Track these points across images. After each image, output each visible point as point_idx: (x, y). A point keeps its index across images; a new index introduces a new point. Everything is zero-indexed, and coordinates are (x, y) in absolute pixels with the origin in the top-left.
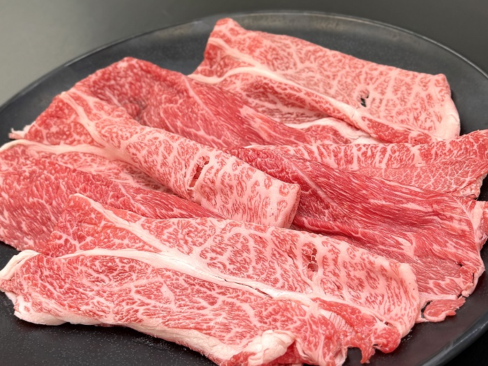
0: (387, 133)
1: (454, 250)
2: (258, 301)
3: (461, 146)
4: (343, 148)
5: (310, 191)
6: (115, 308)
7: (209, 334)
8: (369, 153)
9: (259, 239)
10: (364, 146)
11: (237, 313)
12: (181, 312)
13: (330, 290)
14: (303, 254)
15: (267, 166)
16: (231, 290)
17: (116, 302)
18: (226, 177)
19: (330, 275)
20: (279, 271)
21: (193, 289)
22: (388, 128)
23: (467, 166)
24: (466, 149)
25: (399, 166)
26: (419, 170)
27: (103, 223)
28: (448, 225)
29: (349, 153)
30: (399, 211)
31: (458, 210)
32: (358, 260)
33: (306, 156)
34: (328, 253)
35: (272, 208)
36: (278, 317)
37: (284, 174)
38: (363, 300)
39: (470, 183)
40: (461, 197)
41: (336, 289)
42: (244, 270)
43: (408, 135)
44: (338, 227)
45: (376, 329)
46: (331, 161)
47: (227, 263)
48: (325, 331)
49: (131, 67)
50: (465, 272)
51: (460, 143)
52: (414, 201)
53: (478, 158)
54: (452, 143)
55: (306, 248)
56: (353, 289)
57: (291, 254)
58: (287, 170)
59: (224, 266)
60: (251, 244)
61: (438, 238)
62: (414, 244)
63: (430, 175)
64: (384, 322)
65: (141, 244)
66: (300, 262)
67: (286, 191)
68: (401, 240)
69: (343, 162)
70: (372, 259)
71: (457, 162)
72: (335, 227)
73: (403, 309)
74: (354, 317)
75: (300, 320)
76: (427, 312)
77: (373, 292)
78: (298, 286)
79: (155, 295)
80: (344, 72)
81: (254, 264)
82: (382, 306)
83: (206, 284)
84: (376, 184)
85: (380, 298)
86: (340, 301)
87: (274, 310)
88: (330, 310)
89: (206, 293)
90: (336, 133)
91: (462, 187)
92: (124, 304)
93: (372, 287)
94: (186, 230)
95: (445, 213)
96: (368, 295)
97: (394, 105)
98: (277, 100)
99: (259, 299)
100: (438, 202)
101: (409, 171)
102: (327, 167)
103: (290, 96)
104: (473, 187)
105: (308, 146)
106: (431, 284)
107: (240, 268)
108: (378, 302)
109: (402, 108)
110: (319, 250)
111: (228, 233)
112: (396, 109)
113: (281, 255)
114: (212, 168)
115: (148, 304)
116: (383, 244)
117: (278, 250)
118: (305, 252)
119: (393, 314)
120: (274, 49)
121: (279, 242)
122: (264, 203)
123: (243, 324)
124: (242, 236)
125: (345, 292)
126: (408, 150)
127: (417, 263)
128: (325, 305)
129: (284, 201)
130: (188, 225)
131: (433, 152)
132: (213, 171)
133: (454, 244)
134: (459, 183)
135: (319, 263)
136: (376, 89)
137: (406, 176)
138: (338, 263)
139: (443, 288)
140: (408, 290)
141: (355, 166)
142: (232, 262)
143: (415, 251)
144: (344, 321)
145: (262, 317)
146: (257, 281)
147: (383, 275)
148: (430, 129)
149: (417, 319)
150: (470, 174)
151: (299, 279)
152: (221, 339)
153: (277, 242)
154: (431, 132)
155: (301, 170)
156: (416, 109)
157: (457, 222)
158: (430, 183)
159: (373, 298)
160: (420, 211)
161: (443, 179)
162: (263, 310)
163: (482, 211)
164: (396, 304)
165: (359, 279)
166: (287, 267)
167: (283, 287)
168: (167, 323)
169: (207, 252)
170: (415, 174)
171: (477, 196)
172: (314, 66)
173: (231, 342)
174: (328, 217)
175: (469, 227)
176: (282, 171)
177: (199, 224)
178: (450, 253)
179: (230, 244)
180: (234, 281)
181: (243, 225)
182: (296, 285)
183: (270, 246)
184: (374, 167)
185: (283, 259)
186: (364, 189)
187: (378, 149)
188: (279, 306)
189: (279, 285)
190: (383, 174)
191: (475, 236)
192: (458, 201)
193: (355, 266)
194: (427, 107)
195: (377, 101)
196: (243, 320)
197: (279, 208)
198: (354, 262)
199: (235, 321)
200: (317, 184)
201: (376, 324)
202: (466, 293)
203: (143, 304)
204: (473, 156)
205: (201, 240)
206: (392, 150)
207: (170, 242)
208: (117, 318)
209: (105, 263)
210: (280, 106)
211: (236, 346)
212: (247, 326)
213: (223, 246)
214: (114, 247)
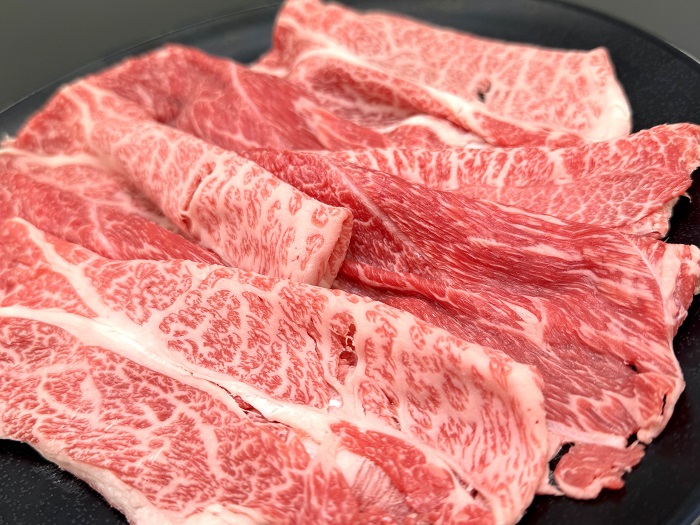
0: (511, 136)
1: (620, 338)
2: (231, 424)
3: (635, 149)
4: (435, 154)
5: (370, 221)
6: (7, 411)
7: (130, 483)
8: (478, 162)
9: (258, 302)
10: (471, 150)
11: (188, 445)
12: (102, 431)
13: (374, 405)
14: (332, 333)
15: (302, 178)
16: (198, 394)
17: (11, 401)
18: (233, 195)
19: (378, 376)
20: (286, 362)
21: (136, 387)
22: (514, 128)
23: (646, 182)
24: (645, 154)
25: (526, 182)
26: (560, 190)
27: (39, 264)
28: (611, 288)
29: (444, 162)
30: (519, 257)
31: (631, 259)
32: (428, 350)
33: (375, 165)
34: (375, 334)
35: (298, 248)
36: (255, 464)
37: (327, 191)
38: (434, 432)
39: (652, 212)
40: (637, 237)
41: (386, 404)
42: (226, 356)
43: (545, 138)
44: (412, 283)
45: (451, 506)
46: (414, 175)
47: (200, 343)
48: (332, 514)
49: (173, 58)
50: (647, 390)
51: (634, 144)
52: (548, 241)
53: (666, 169)
54: (621, 143)
55: (337, 322)
56: (417, 405)
57: (311, 330)
58: (333, 185)
59: (195, 348)
60: (244, 310)
61: (592, 311)
62: (545, 321)
63: (579, 199)
64: (470, 489)
65: (73, 302)
66: (326, 347)
67: (323, 218)
68: (520, 311)
69: (433, 176)
70: (456, 350)
71: (627, 176)
72: (407, 283)
73: (512, 463)
74: (409, 471)
75: (293, 476)
76: (563, 472)
77: (456, 415)
78: (315, 395)
79: (69, 395)
80: (456, 58)
81: (244, 346)
82: (470, 450)
83: (160, 379)
84: (482, 210)
85: (468, 430)
86: (389, 430)
87: (250, 448)
88: (362, 453)
89: (157, 395)
90: (432, 137)
91: (637, 218)
92: (22, 405)
93: (453, 406)
94: (146, 281)
95: (608, 265)
96: (447, 421)
97: (527, 98)
98: (356, 95)
99: (234, 419)
100: (594, 244)
101: (543, 192)
102: (402, 181)
103: (371, 86)
104: (656, 219)
105: (380, 150)
106: (573, 403)
107: (219, 353)
108: (463, 437)
109: (538, 101)
110: (358, 328)
111: (209, 288)
112: (529, 103)
113: (295, 333)
114: (215, 179)
115: (53, 411)
116: (487, 316)
117: (289, 322)
118: (335, 330)
119: (489, 471)
120: (359, 26)
121: (292, 309)
122: (285, 238)
123: (194, 469)
124: (230, 295)
125: (403, 411)
126: (543, 156)
127: (548, 357)
128: (355, 442)
129: (317, 236)
130: (153, 272)
131: (587, 159)
132: (216, 185)
133: (622, 325)
134: (630, 211)
135: (358, 353)
136: (501, 78)
137: (538, 199)
138: (393, 355)
139: (596, 416)
140: (525, 422)
141: (452, 184)
142: (209, 342)
143: (546, 333)
144: (386, 482)
145: (228, 460)
146: (242, 380)
147: (477, 385)
148: (581, 126)
149: (539, 486)
150: (651, 196)
151: (320, 380)
152: (151, 495)
153: (288, 309)
154: (582, 131)
155: (356, 185)
156: (560, 100)
157: (629, 282)
158: (579, 212)
159: (455, 430)
160: (559, 260)
161: (602, 206)
162: (233, 444)
163: (678, 263)
164: (498, 449)
165: (430, 388)
166: (301, 355)
167: (286, 395)
168: (71, 451)
169: (172, 320)
170: (554, 196)
171: (664, 236)
172: (416, 50)
173: (166, 504)
174: (399, 266)
175: (654, 293)
176: (326, 185)
177: (168, 271)
178: (615, 343)
179: (210, 308)
180: (203, 377)
181: (236, 276)
182: (312, 393)
183: (276, 315)
184: (485, 185)
185: (298, 339)
186: (461, 218)
187: (494, 155)
188: (260, 441)
189: (280, 390)
190: (499, 196)
191: (665, 312)
192: (632, 242)
193: (422, 361)
194: (578, 96)
195: (502, 96)
196: (195, 462)
197: (310, 247)
198: (421, 353)
199: (181, 463)
200: (382, 209)
201: (452, 493)
202: (646, 436)
203: (47, 410)
204: (658, 166)
205: (167, 299)
206: (515, 157)
207: (116, 301)
208: (8, 430)
209: (16, 331)
210: (360, 104)
211: (174, 514)
212: (199, 475)
213: (198, 311)
214: (39, 304)
